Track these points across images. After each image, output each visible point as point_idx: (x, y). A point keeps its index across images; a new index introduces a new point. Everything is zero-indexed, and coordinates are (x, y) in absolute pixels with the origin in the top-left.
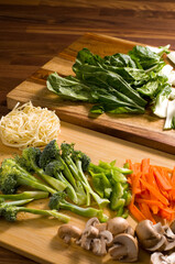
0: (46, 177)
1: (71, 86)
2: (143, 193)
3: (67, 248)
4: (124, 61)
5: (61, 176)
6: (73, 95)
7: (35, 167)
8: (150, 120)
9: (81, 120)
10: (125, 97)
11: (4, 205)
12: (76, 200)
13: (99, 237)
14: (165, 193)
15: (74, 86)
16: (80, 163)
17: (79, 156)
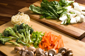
0: (18, 33)
1: (37, 9)
2: (44, 41)
3: (15, 53)
4: (56, 3)
5: (22, 34)
6: (37, 12)
7: (16, 30)
8: (58, 21)
9: (37, 19)
10: (52, 14)
11: (1, 39)
12: (24, 41)
13: (25, 51)
14: (51, 42)
15: (38, 9)
16: (30, 31)
17: (30, 28)
